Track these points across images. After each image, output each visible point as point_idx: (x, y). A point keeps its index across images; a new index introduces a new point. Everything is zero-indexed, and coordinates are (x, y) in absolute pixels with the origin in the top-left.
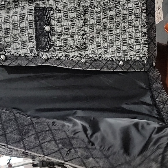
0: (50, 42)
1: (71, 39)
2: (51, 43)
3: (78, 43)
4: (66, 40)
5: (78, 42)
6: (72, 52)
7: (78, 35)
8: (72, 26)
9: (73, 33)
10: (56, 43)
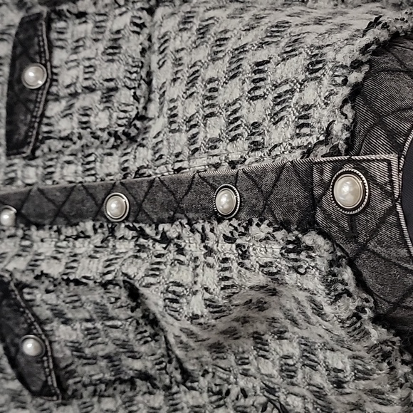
0: (40, 123)
1: (101, 107)
2: (45, 129)
3: (120, 119)
4: (86, 112)
5: (122, 115)
6: (106, 158)
7: (128, 87)
8: (106, 58)
9: (107, 80)
10: (56, 128)
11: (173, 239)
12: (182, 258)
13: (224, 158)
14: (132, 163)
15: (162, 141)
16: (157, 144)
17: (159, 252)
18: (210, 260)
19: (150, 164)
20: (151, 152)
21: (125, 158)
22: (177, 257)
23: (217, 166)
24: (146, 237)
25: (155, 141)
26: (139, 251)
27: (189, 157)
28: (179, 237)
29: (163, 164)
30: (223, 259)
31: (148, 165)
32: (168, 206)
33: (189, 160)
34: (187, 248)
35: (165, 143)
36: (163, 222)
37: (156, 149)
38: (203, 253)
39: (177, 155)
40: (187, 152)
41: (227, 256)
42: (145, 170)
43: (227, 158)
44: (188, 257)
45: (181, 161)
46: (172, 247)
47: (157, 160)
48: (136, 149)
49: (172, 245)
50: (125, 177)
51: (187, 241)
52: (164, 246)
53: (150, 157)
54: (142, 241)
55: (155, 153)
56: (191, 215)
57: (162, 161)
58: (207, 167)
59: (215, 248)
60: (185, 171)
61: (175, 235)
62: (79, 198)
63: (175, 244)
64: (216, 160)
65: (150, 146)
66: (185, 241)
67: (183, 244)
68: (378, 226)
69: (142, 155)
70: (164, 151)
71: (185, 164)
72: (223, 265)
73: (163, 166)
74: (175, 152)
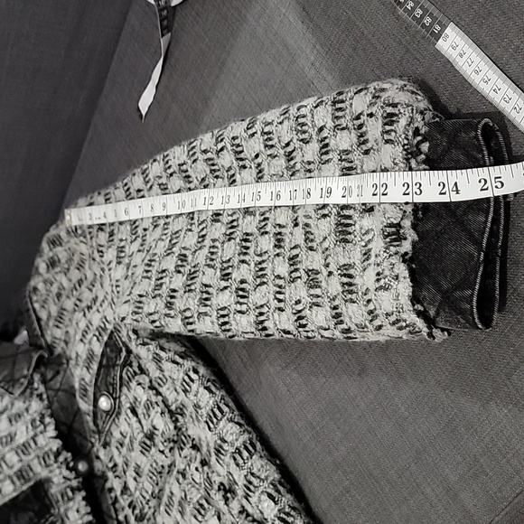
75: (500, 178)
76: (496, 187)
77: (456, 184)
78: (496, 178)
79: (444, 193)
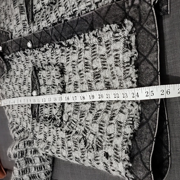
11: (72, 45)
12: (75, 51)
13: (92, 2)
14: (59, 14)
15: (67, 2)
16: (65, 3)
17: (68, 51)
18: (87, 48)
19: (65, 12)
20: (64, 7)
21: (56, 13)
22: (73, 51)
23: (90, 6)
24: (63, 46)
25: (64, 3)
26: (62, 52)
27: (77, 5)
28: (73, 44)
29: (69, 11)
30: (93, 45)
31: (64, 13)
32: (70, 32)
33: (78, 7)
34: (77, 47)
35: (68, 2)
36: (68, 39)
37: (66, 5)
38: (84, 46)
39: (73, 6)
40: (76, 4)
41: (94, 44)
42: (64, 15)
43: (94, 2)
44: (77, 50)
45: (75, 8)
46: (71, 48)
47: (67, 10)
48: (58, 8)
49: (71, 47)
50: (58, 19)
51: (77, 44)
52: (69, 48)
53: (64, 10)
54: (62, 48)
55: (66, 8)
56: (79, 33)
57: (69, 10)
58: (86, 7)
59: (89, 42)
60: (77, 11)
61: (72, 43)
62: (44, 35)
63: (73, 46)
64: (89, 4)
65: (63, 5)
66: (76, 44)
67: (75, 46)
68: (148, 17)
69: (61, 10)
70: (69, 6)
71: (77, 9)
72: (93, 48)
73: (69, 12)
74: (72, 5)
75: (153, 91)
76: (151, 95)
77: (138, 93)
78: (152, 91)
79: (134, 97)
